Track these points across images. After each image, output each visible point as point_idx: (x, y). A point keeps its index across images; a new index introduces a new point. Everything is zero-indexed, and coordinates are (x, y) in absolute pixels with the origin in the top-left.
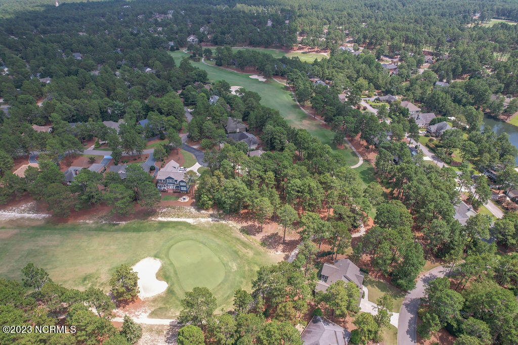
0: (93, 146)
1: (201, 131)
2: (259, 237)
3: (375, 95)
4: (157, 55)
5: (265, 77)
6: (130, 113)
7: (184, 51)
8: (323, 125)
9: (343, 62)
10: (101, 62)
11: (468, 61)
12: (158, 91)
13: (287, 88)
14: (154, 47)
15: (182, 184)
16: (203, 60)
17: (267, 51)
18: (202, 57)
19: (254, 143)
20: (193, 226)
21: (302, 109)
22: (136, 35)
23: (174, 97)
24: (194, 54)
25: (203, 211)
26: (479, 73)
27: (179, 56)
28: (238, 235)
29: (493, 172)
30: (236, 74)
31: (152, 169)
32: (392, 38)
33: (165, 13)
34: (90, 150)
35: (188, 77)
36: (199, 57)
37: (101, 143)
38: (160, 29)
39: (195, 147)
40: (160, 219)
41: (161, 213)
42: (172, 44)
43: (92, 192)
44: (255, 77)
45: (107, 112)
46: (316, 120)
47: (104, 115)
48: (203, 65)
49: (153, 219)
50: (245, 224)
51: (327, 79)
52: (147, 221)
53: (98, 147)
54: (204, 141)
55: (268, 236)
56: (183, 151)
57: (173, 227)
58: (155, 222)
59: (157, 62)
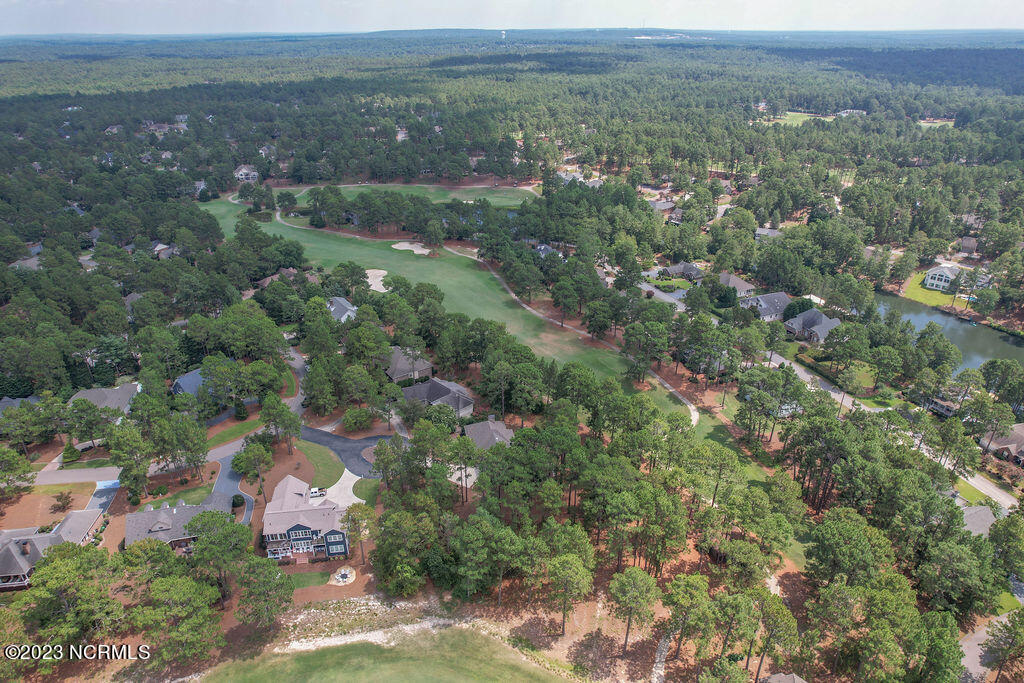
0: (57, 461)
1: (338, 392)
2: (561, 651)
3: (655, 265)
4: (178, 213)
5: (428, 245)
6: (152, 363)
7: (230, 199)
8: (586, 341)
9: (577, 203)
11: (798, 187)
12: (203, 298)
13: (476, 265)
14: (164, 197)
15: (332, 539)
16: (278, 216)
17: (416, 189)
18: (274, 209)
19: (466, 404)
20: (391, 650)
21: (529, 308)
22: (113, 170)
23: (244, 311)
24: (257, 207)
25: (402, 604)
26: (823, 209)
27: (227, 211)
28: (512, 656)
29: (939, 401)
30: (361, 243)
31: (237, 503)
33: (171, 121)
34: (50, 474)
35: (262, 259)
36: (268, 211)
37: (79, 447)
38: (167, 155)
39: (328, 429)
40: (297, 646)
41: (295, 626)
42: (201, 185)
44: (403, 246)
45: (83, 364)
46: (565, 330)
47: (78, 375)
48: (280, 227)
49: (277, 650)
50: (516, 622)
51: (556, 240)
52: (263, 661)
53: (72, 459)
54: (351, 413)
55: (581, 644)
56: (303, 444)
57: (339, 664)
58: (285, 659)
59: (183, 230)
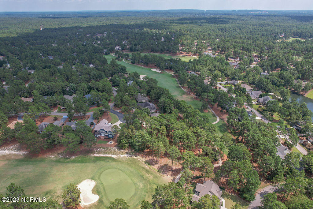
0: (57, 110)
1: (122, 102)
2: (156, 167)
3: (226, 80)
4: (97, 57)
5: (161, 69)
6: (80, 90)
8: (195, 98)
9: (206, 61)
10: (64, 61)
11: (279, 61)
12: (97, 78)
13: (173, 77)
14: (95, 52)
15: (110, 133)
16: (124, 60)
17: (162, 55)
18: (123, 58)
19: (154, 109)
20: (116, 159)
21: (182, 88)
22: (85, 46)
23: (106, 82)
24: (119, 57)
25: (122, 150)
26: (286, 68)
27: (110, 58)
28: (144, 165)
29: (299, 126)
30: (143, 68)
31: (92, 124)
32: (235, 48)
33: (103, 34)
34: (55, 113)
35: (115, 70)
36: (122, 58)
37: (61, 108)
38: (99, 42)
39: (118, 111)
40: (95, 155)
42: (106, 51)
43: (54, 138)
44: (154, 70)
45: (66, 90)
46: (191, 95)
47: (64, 92)
48: (124, 63)
49: (91, 155)
50: (148, 159)
51: (197, 71)
52: (88, 156)
53: (60, 111)
54: (123, 107)
55: (162, 166)
56: (111, 113)
57: (104, 160)
58: (92, 157)
59: (97, 61)
